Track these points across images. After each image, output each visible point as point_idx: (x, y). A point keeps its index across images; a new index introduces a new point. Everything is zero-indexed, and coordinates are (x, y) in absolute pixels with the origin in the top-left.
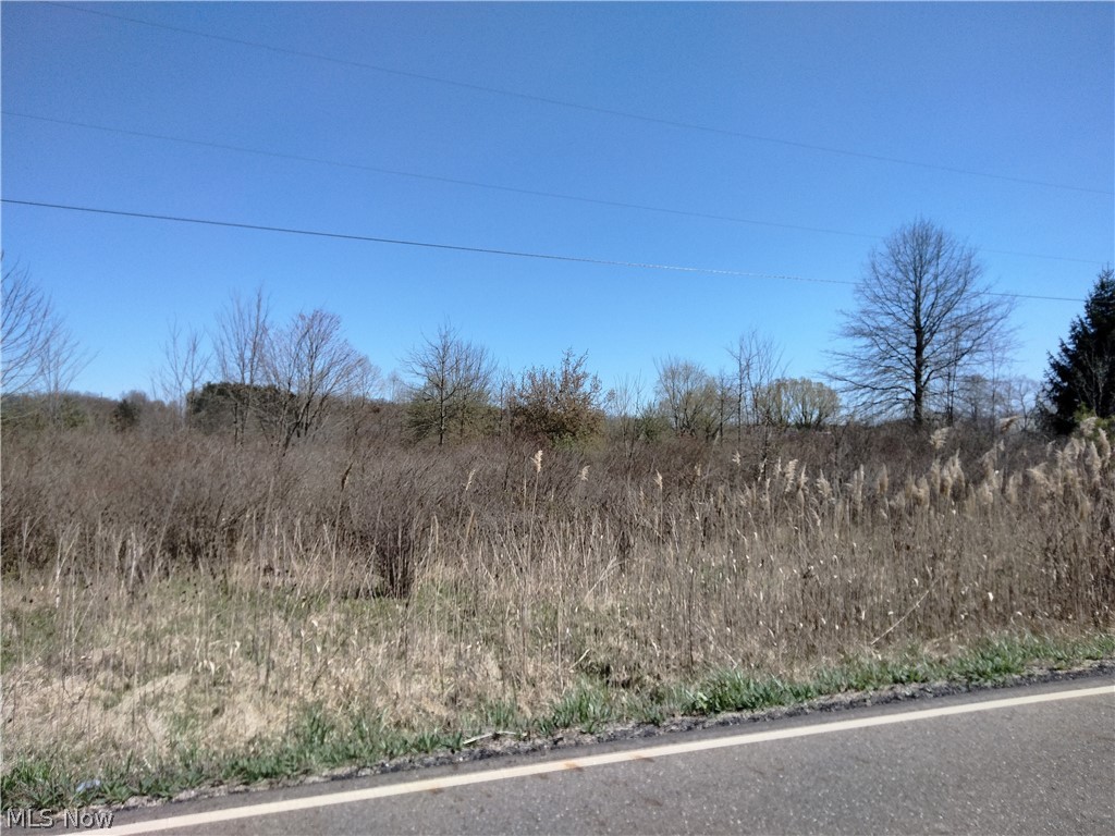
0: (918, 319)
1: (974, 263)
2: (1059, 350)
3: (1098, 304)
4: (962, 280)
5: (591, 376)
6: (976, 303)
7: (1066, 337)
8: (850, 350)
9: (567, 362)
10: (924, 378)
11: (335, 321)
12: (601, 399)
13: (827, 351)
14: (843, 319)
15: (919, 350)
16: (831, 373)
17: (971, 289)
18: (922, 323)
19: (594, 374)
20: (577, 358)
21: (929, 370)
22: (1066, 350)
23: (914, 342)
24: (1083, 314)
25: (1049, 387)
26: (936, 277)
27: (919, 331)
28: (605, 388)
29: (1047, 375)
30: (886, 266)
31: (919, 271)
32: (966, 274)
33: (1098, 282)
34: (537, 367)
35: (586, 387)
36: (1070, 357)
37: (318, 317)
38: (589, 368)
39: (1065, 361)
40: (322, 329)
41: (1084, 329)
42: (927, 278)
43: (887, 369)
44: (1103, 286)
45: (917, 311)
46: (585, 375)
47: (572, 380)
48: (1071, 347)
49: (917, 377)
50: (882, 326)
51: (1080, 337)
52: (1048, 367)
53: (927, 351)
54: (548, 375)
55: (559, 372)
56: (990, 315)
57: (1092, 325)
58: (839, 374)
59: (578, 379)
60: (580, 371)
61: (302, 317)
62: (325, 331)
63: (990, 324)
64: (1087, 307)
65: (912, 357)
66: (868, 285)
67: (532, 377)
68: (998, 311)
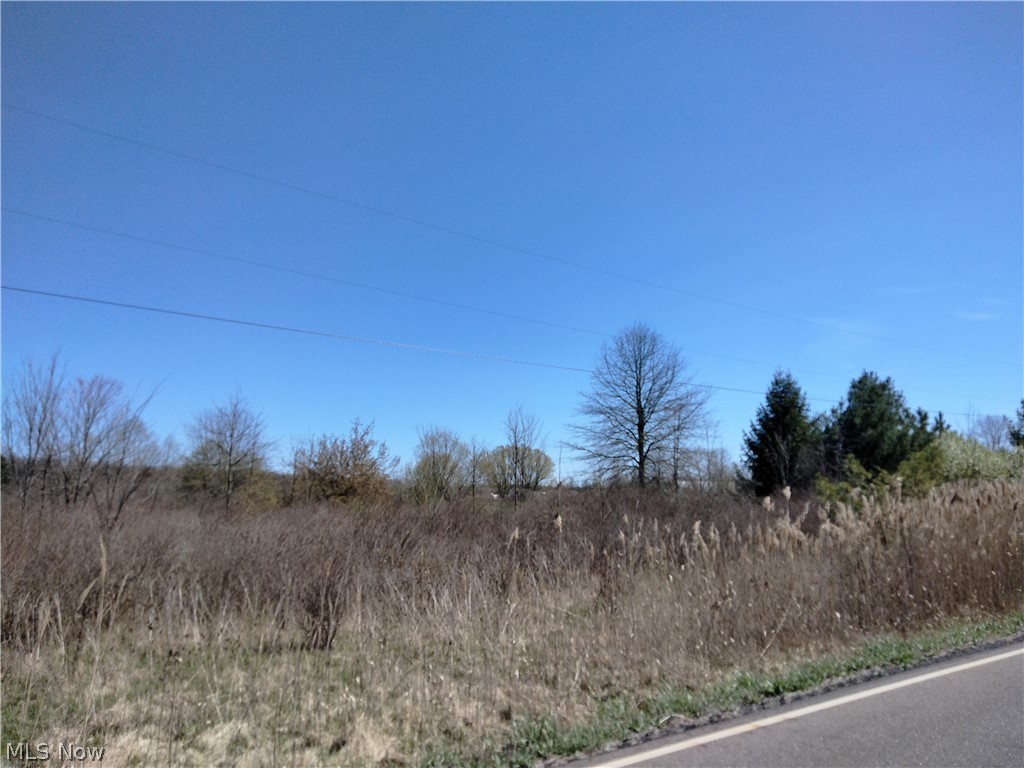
0: (639, 401)
1: (680, 360)
2: (750, 429)
3: (775, 396)
4: (670, 373)
5: (379, 444)
6: (682, 391)
7: (755, 419)
8: (589, 426)
9: (356, 431)
10: (645, 450)
11: (116, 386)
12: (387, 464)
13: (569, 425)
14: (584, 400)
15: (641, 426)
16: (572, 443)
17: (678, 380)
18: (643, 404)
19: (382, 442)
20: (365, 427)
21: (649, 443)
22: (755, 430)
23: (637, 421)
24: (765, 404)
25: (745, 458)
26: (652, 369)
27: (640, 411)
28: (391, 454)
29: (743, 449)
30: (614, 359)
31: (639, 363)
32: (672, 368)
33: (773, 379)
34: (328, 435)
35: (374, 453)
36: (758, 435)
37: (99, 383)
38: (375, 435)
39: (755, 438)
40: (102, 394)
41: (767, 414)
42: (646, 368)
43: (618, 441)
44: (777, 383)
45: (638, 394)
46: (372, 443)
47: (360, 448)
48: (758, 427)
49: (640, 448)
50: (613, 405)
51: (764, 421)
52: (743, 442)
53: (647, 428)
54: (338, 443)
55: (348, 440)
56: (693, 401)
57: (772, 412)
58: (581, 445)
59: (366, 447)
60: (367, 439)
61: (81, 382)
62: (105, 396)
63: (693, 408)
64: (767, 398)
65: (636, 431)
66: (601, 373)
67: (323, 444)
68: (699, 398)
